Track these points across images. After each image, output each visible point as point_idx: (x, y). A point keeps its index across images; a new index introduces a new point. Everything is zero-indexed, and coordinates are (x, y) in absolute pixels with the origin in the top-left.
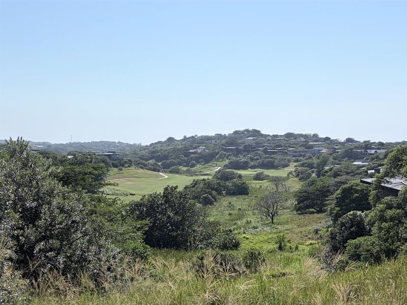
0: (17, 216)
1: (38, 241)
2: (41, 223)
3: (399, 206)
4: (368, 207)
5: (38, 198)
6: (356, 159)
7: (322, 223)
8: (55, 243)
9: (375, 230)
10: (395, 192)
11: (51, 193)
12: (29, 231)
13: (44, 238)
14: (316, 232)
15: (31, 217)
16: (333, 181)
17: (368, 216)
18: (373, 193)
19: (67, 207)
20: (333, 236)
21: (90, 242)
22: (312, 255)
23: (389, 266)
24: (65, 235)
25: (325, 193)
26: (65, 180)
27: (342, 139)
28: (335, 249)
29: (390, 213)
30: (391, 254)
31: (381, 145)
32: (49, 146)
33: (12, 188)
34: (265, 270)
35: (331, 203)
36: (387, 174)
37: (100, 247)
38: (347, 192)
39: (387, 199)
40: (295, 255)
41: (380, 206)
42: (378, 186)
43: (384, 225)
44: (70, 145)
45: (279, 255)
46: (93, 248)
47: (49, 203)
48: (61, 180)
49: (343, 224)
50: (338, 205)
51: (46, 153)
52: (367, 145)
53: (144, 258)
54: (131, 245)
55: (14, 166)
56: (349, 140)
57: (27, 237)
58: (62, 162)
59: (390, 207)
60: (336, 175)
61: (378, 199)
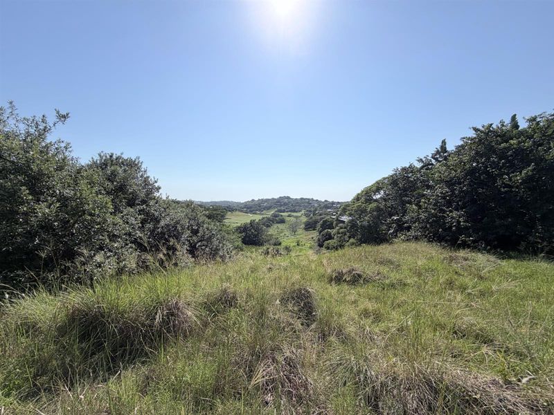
0: (189, 232)
1: (198, 242)
2: (199, 234)
3: (345, 228)
4: (334, 228)
5: (198, 225)
6: (328, 208)
7: (315, 234)
8: (205, 243)
9: (335, 237)
10: (343, 222)
11: (203, 222)
12: (195, 238)
13: (201, 241)
14: (312, 238)
15: (195, 232)
16: (319, 217)
17: (333, 232)
18: (335, 222)
19: (210, 228)
20: (319, 240)
21: (219, 242)
22: (311, 248)
23: (340, 252)
24: (209, 239)
25: (316, 222)
26: (209, 217)
27: (323, 201)
28: (321, 246)
29: (341, 230)
30: (342, 246)
31: (338, 203)
32: (203, 203)
33: (188, 220)
34: (293, 254)
35: (319, 226)
36: (340, 215)
37: (224, 244)
38: (325, 222)
39: (341, 224)
40: (304, 248)
41: (338, 228)
42: (337, 220)
43: (339, 235)
44: (211, 202)
45: (297, 248)
46: (221, 245)
47: (203, 226)
48: (207, 217)
49: (323, 235)
50: (321, 227)
51: (201, 205)
52: (333, 203)
53: (242, 250)
54: (237, 244)
55: (188, 211)
56: (326, 201)
57: (193, 241)
58: (208, 209)
59: (341, 228)
60: (320, 215)
61: (337, 225)
